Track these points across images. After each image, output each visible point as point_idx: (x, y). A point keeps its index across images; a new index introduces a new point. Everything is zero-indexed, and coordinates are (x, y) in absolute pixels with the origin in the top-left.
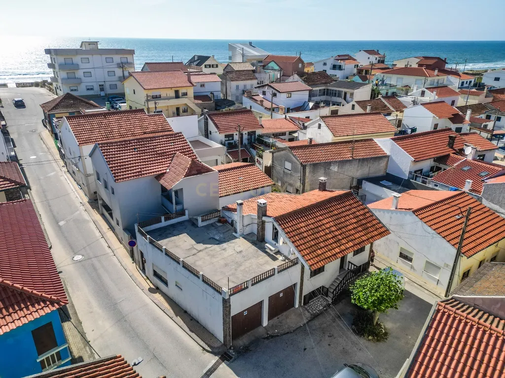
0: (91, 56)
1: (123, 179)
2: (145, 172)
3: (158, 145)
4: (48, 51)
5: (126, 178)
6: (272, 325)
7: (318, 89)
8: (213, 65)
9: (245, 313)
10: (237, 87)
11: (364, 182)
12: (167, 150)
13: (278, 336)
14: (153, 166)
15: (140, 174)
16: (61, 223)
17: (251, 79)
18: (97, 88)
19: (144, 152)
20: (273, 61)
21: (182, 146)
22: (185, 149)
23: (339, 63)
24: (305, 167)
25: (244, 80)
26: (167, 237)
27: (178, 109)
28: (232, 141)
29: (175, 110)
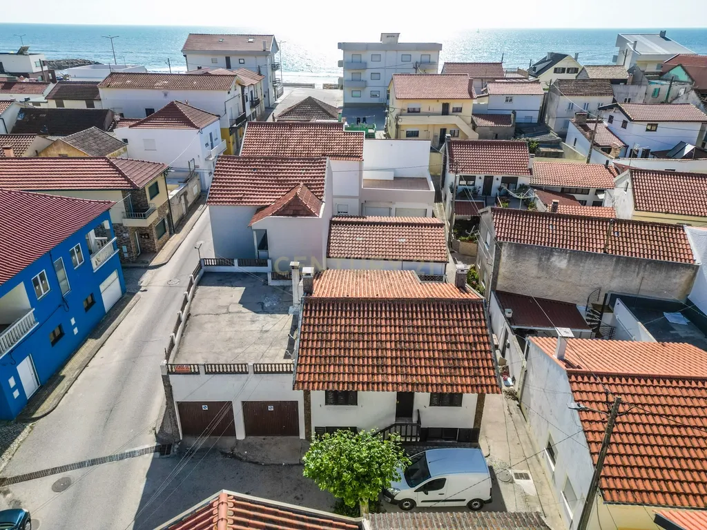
0: (384, 52)
1: (216, 202)
2: (246, 200)
3: (285, 169)
4: (341, 46)
5: (220, 202)
6: (249, 443)
8: (569, 69)
9: (205, 408)
10: (571, 106)
11: (618, 301)
12: (291, 178)
13: (241, 459)
14: (260, 195)
15: (239, 200)
17: (601, 94)
19: (264, 175)
20: (680, 65)
21: (314, 177)
22: (316, 180)
24: (499, 246)
25: (586, 95)
26: (223, 285)
27: (443, 131)
28: (471, 188)
29: (438, 133)
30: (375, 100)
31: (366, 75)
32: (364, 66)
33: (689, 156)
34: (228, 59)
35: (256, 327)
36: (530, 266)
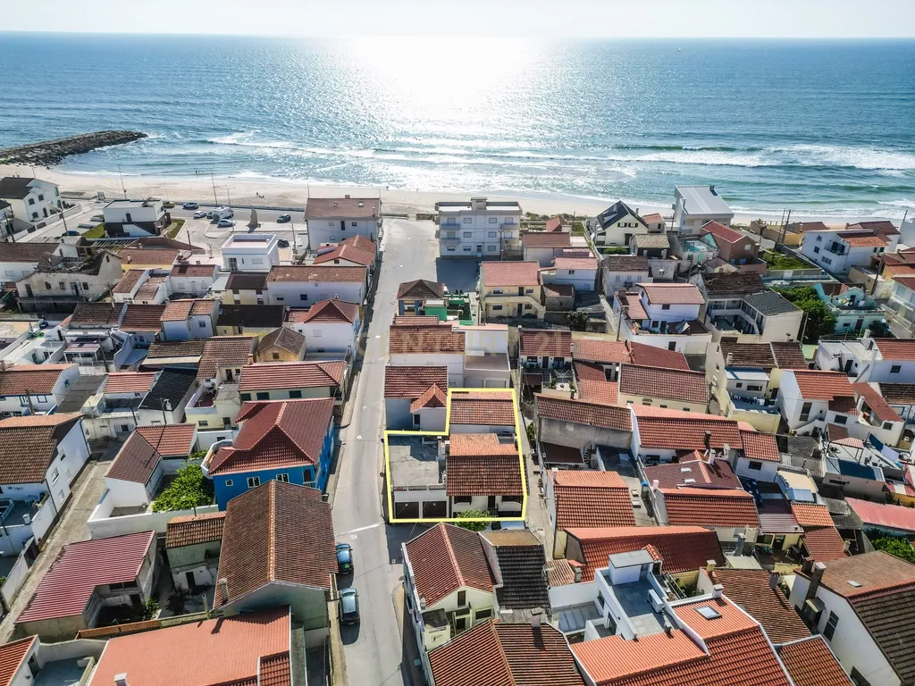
0: (475, 216)
1: (390, 396)
2: (405, 395)
3: (424, 375)
5: (392, 396)
7: (726, 300)
8: (630, 224)
10: (618, 278)
11: (597, 449)
12: (429, 381)
14: (413, 391)
15: (402, 395)
16: (365, 407)
17: (639, 270)
18: (474, 249)
19: (413, 379)
20: (710, 233)
21: (442, 379)
22: (442, 382)
23: (841, 241)
24: (540, 420)
25: (628, 270)
26: (399, 444)
27: (520, 305)
28: (535, 363)
29: (517, 306)
30: (468, 253)
31: (459, 234)
32: (458, 226)
33: (686, 333)
34: (343, 223)
35: (422, 468)
36: (556, 430)
